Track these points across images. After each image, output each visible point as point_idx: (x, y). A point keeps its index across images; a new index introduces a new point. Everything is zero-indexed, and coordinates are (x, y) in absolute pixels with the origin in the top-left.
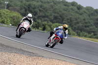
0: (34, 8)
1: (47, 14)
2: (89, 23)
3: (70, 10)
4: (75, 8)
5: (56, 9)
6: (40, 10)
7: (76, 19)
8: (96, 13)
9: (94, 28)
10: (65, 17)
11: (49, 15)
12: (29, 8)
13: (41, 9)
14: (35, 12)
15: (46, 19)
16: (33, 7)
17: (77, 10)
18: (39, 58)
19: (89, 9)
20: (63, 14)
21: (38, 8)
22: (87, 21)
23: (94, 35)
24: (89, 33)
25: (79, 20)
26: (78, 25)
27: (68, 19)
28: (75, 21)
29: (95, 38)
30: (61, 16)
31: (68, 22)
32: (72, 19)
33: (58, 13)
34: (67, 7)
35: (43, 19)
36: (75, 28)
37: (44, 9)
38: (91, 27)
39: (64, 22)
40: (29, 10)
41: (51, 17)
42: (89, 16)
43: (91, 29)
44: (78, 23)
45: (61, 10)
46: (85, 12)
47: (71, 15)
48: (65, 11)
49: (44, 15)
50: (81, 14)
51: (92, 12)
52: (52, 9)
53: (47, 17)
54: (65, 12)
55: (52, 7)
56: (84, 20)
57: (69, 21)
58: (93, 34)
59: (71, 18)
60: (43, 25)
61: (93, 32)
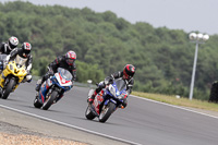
0: (20, 27)
1: (49, 40)
2: (144, 58)
3: (102, 31)
4: (111, 26)
5: (69, 28)
6: (33, 32)
7: (114, 51)
8: (158, 38)
9: (153, 71)
10: (89, 46)
11: (53, 41)
12: (9, 26)
13: (36, 28)
14: (22, 35)
15: (47, 50)
16: (18, 24)
17: (116, 30)
18: (33, 138)
19: (143, 28)
20: (86, 39)
21: (29, 25)
22: (137, 54)
23: (154, 86)
24: (143, 80)
25: (120, 53)
26: (119, 63)
27: (96, 51)
28: (112, 55)
29: (156, 92)
30: (80, 44)
31: (97, 58)
32: (105, 51)
33: (74, 38)
34: (93, 24)
35: (40, 51)
36: (111, 69)
37: (42, 28)
38: (148, 69)
39: (87, 56)
40: (8, 31)
41: (57, 46)
42: (143, 43)
43: (146, 73)
44: (118, 59)
45: (81, 30)
46: (134, 35)
47: (103, 41)
48: (89, 31)
49: (42, 41)
50: (125, 40)
51: (150, 35)
52: (60, 29)
53: (50, 45)
54: (90, 34)
55: (60, 23)
56: (131, 52)
57: (99, 54)
58: (151, 82)
59: (102, 48)
60: (41, 64)
61: (152, 79)
